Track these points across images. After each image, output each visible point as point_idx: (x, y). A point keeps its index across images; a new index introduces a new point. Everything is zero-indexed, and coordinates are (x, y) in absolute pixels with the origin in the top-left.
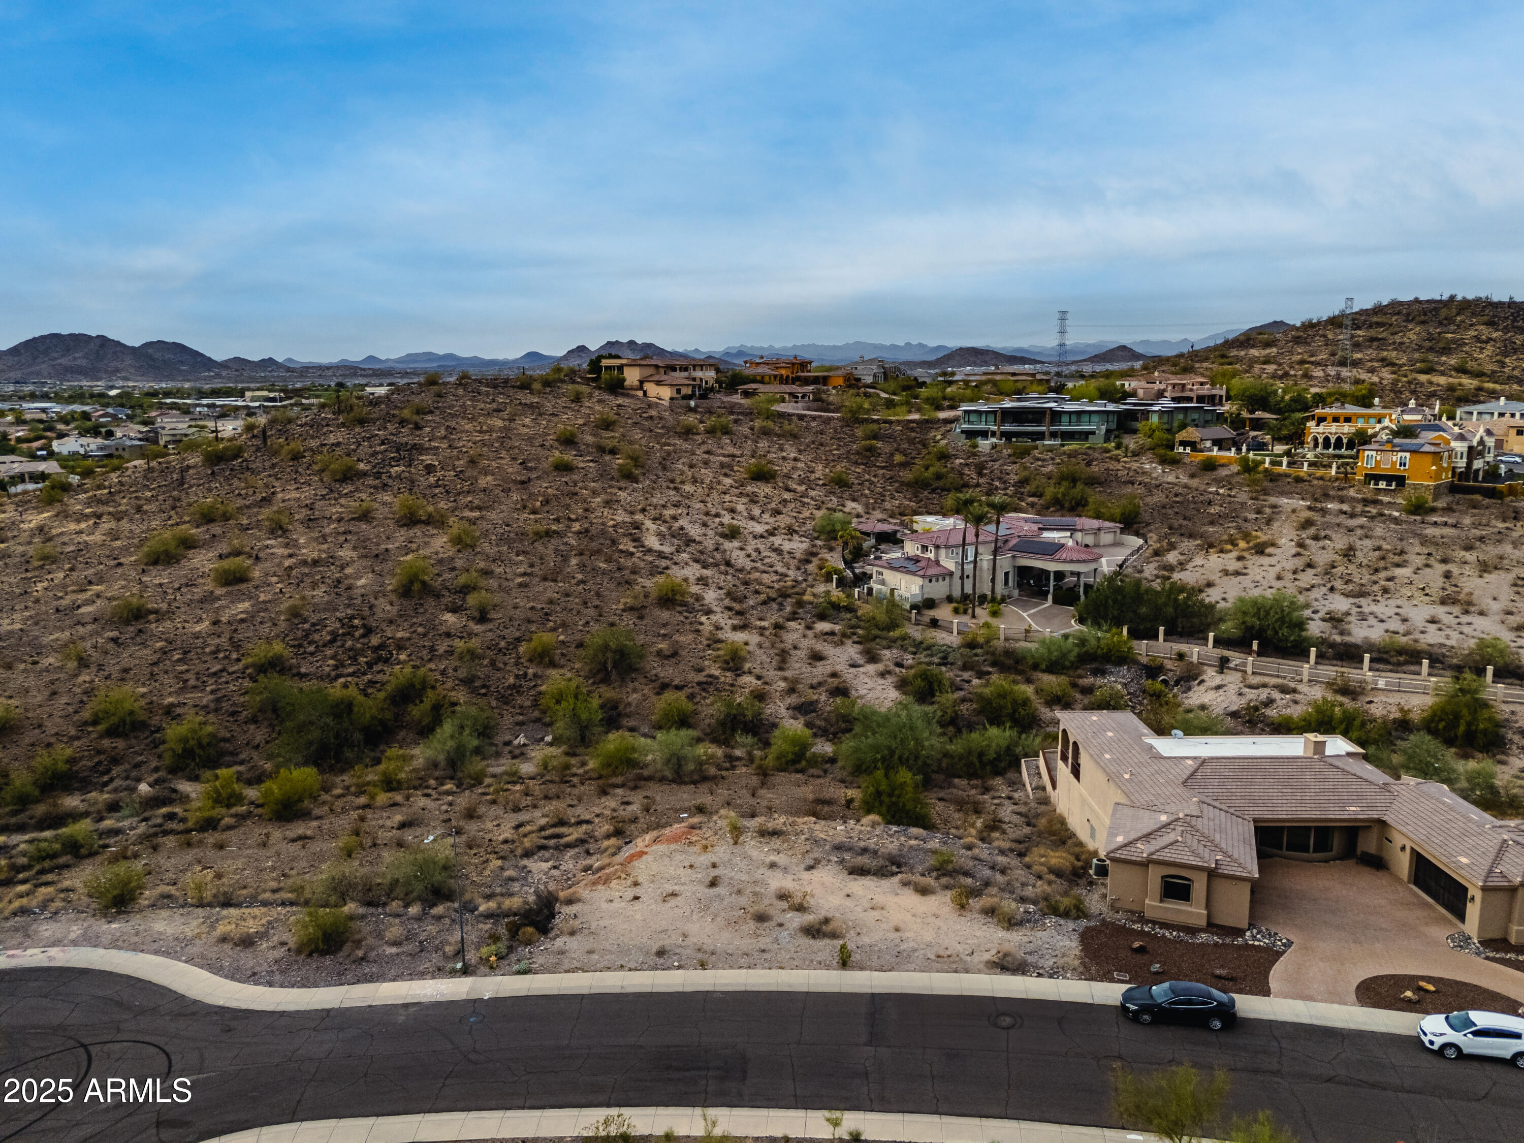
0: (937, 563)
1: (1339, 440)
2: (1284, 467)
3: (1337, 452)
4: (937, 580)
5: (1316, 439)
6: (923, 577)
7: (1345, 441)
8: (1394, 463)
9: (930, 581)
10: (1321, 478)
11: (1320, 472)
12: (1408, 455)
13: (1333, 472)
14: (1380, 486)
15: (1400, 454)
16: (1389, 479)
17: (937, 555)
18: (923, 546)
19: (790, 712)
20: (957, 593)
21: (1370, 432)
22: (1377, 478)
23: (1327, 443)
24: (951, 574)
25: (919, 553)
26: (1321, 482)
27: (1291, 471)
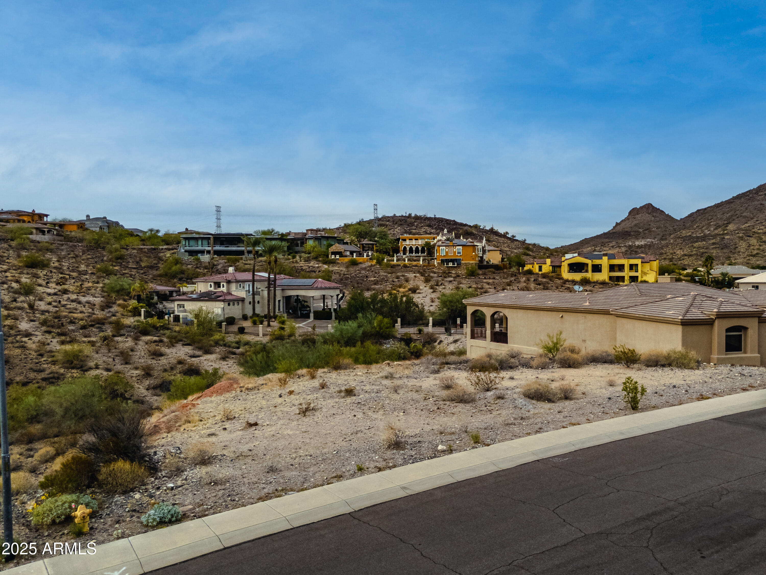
0: (229, 293)
1: (417, 248)
2: (395, 261)
3: (417, 255)
4: (234, 305)
5: (405, 248)
6: (223, 301)
7: (420, 249)
8: (455, 252)
9: (229, 305)
10: (416, 266)
11: (414, 263)
12: (461, 247)
13: (421, 263)
14: (450, 265)
15: (457, 247)
16: (453, 261)
17: (228, 288)
18: (215, 283)
19: (150, 391)
20: (249, 312)
21: (432, 243)
22: (448, 261)
23: (411, 250)
24: (243, 300)
25: (212, 289)
26: (417, 268)
27: (399, 263)
